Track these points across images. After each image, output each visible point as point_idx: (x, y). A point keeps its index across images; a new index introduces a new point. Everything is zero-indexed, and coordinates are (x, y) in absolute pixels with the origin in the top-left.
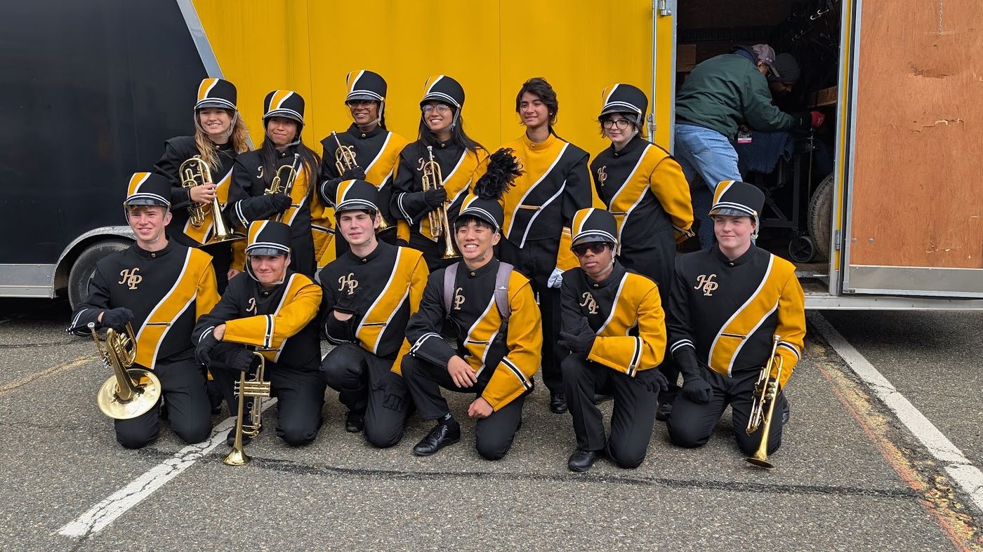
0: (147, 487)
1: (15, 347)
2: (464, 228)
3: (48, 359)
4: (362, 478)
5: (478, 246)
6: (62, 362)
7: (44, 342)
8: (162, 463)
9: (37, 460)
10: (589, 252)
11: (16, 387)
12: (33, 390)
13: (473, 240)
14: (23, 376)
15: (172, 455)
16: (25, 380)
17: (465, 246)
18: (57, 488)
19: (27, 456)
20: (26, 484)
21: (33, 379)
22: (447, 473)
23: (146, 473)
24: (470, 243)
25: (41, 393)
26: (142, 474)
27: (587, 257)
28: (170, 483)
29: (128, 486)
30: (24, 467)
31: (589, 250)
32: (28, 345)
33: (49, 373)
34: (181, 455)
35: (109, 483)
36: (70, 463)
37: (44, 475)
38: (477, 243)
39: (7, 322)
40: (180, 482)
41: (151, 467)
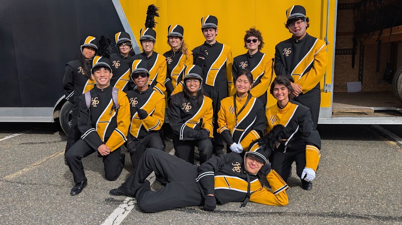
0: (115, 222)
1: (36, 143)
2: (98, 71)
3: (52, 149)
4: (221, 215)
5: (106, 79)
6: (58, 151)
7: (49, 141)
8: (118, 207)
9: (56, 205)
10: (140, 77)
11: (40, 164)
12: (48, 165)
13: (104, 76)
14: (42, 158)
15: (122, 201)
16: (44, 160)
17: (100, 79)
18: (69, 223)
19: (51, 203)
20: (53, 220)
21: (47, 160)
22: (263, 212)
23: (112, 213)
24: (103, 77)
25: (52, 167)
26: (110, 213)
27: (139, 79)
28: (126, 219)
29: (105, 221)
30: (50, 210)
31: (140, 76)
32: (42, 143)
33: (54, 157)
34: (126, 202)
35: (95, 220)
36: (73, 207)
37: (62, 214)
38: (106, 78)
39: (31, 132)
40: (131, 218)
41: (114, 209)
